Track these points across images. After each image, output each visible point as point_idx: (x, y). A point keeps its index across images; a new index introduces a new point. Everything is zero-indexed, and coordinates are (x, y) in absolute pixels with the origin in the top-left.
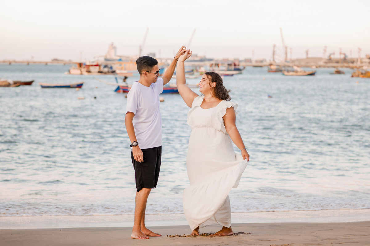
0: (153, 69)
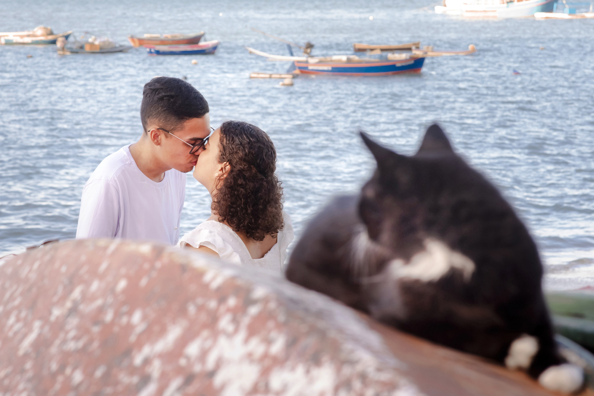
0: (182, 129)
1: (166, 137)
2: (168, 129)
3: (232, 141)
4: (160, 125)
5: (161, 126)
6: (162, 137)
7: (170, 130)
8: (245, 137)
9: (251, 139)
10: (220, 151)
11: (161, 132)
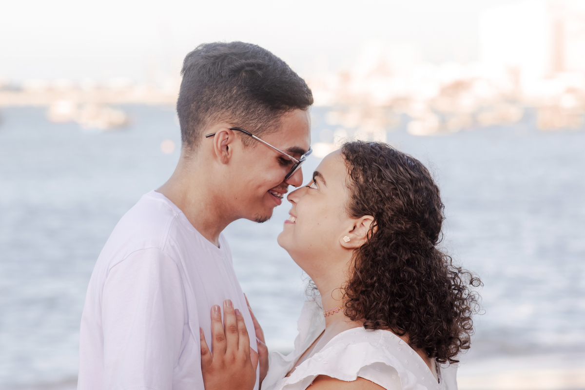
1: (246, 145)
2: (248, 129)
3: (378, 177)
4: (236, 121)
5: (237, 123)
6: (236, 145)
7: (255, 132)
8: (401, 169)
9: (412, 173)
10: (354, 197)
11: (236, 136)
